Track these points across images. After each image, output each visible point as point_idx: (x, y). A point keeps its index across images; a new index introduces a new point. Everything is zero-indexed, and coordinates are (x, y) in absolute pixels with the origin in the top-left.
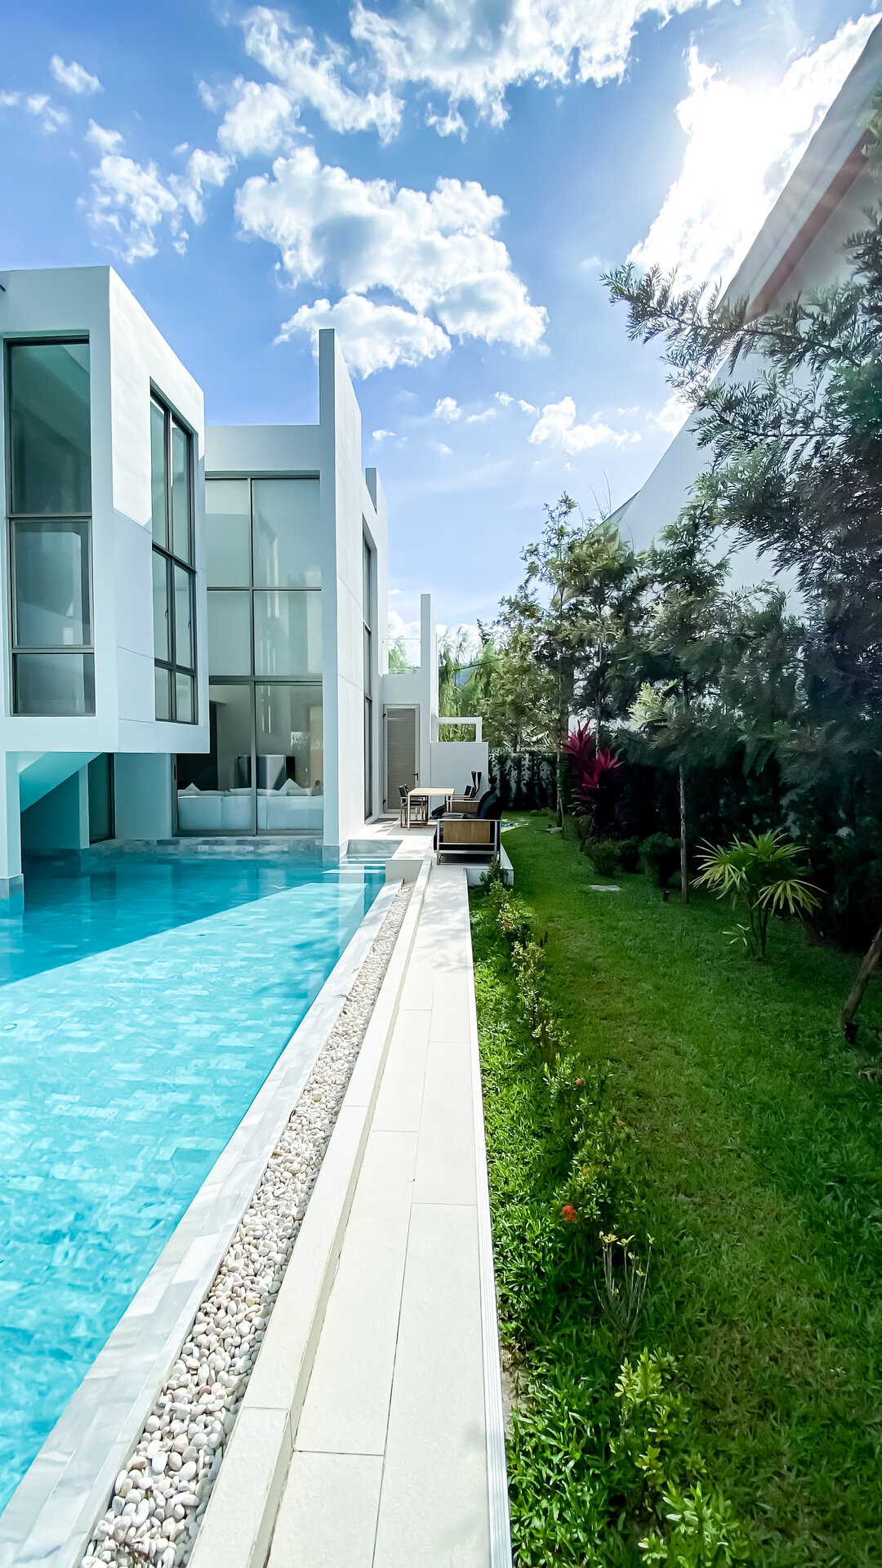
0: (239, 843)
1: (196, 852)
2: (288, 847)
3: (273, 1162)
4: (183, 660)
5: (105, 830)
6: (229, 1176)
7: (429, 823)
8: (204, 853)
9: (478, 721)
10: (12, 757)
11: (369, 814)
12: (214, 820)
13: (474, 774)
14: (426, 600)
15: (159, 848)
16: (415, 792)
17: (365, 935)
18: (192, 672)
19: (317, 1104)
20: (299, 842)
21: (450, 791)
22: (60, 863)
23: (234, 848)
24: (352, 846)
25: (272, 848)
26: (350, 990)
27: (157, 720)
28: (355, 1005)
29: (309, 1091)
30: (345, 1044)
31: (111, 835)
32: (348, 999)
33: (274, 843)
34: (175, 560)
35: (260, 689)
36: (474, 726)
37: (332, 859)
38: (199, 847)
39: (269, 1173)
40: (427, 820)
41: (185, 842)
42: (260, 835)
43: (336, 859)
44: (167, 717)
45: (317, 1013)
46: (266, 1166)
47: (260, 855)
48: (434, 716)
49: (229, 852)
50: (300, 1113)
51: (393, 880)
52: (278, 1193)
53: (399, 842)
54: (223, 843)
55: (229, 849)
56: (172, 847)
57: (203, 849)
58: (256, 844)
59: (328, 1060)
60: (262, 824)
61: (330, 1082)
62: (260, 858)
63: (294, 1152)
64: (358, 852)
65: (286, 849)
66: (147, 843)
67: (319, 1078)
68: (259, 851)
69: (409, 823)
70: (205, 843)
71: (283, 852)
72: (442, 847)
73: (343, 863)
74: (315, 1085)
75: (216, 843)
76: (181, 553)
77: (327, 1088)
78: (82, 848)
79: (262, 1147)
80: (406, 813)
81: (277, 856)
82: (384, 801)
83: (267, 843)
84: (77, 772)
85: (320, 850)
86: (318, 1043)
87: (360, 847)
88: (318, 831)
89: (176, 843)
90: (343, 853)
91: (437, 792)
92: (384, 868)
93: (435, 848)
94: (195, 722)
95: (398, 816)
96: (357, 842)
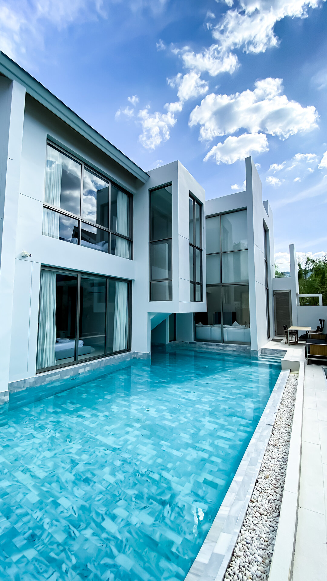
0: (217, 345)
1: (202, 348)
2: (236, 349)
3: (250, 504)
4: (198, 280)
5: (173, 338)
6: (232, 505)
7: (299, 342)
8: (204, 348)
9: (320, 296)
10: (150, 314)
11: (269, 336)
12: (208, 336)
13: (320, 320)
14: (292, 247)
15: (190, 345)
16: (291, 328)
17: (276, 396)
18: (201, 284)
19: (267, 480)
20: (240, 347)
21: (309, 329)
22: (160, 348)
23: (215, 347)
24: (263, 351)
25: (230, 348)
26: (274, 423)
27: (190, 301)
28: (277, 431)
29: (262, 471)
30: (276, 451)
31: (175, 339)
32: (273, 427)
33: (230, 347)
34: (196, 247)
35: (223, 288)
36: (318, 298)
37: (255, 356)
38: (203, 346)
39: (249, 510)
40: (297, 341)
41: (198, 343)
42: (224, 343)
43: (257, 356)
44: (193, 300)
45: (260, 431)
46: (248, 506)
47: (225, 351)
48: (297, 294)
49: (214, 349)
50: (260, 482)
51: (286, 369)
52: (255, 522)
53: (286, 351)
54: (211, 345)
55: (213, 347)
56: (194, 345)
57: (204, 347)
58: (223, 346)
59: (269, 457)
60: (225, 338)
61: (272, 470)
62: (225, 352)
63: (260, 503)
64: (266, 353)
65: (235, 350)
66: (186, 343)
67: (266, 465)
68: (225, 349)
69: (289, 343)
70: (205, 344)
71: (234, 351)
72: (309, 356)
73: (260, 358)
74: (264, 469)
75: (209, 345)
76: (198, 245)
77: (270, 472)
78: (167, 343)
79: (245, 496)
80: (287, 337)
81: (231, 352)
82: (275, 331)
83: (228, 346)
84: (166, 319)
85: (249, 351)
86: (263, 446)
87: (267, 352)
88: (249, 344)
89: (195, 343)
90: (259, 354)
91: (302, 329)
92: (280, 362)
93: (306, 356)
94: (202, 301)
95: (283, 338)
96: (265, 349)
